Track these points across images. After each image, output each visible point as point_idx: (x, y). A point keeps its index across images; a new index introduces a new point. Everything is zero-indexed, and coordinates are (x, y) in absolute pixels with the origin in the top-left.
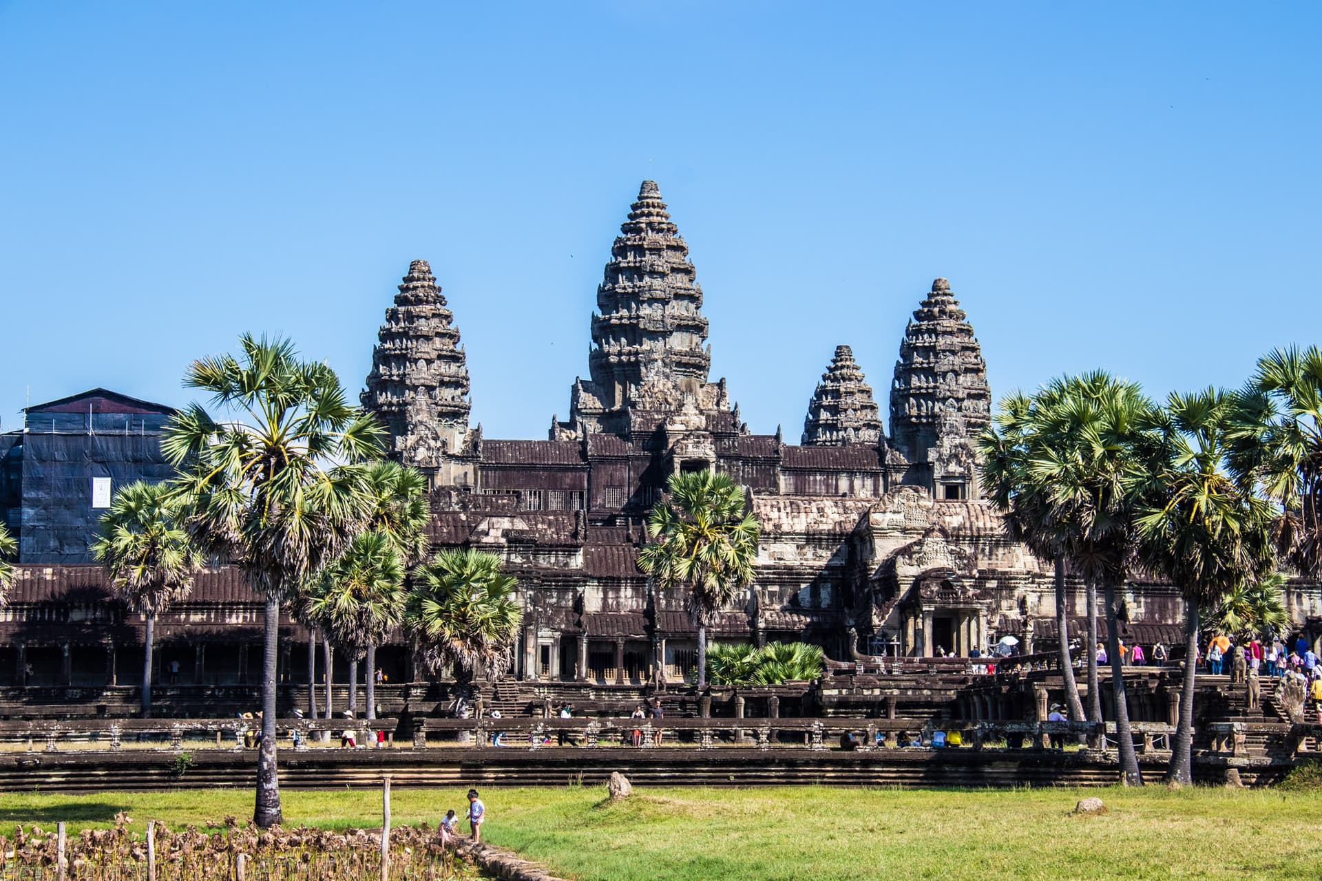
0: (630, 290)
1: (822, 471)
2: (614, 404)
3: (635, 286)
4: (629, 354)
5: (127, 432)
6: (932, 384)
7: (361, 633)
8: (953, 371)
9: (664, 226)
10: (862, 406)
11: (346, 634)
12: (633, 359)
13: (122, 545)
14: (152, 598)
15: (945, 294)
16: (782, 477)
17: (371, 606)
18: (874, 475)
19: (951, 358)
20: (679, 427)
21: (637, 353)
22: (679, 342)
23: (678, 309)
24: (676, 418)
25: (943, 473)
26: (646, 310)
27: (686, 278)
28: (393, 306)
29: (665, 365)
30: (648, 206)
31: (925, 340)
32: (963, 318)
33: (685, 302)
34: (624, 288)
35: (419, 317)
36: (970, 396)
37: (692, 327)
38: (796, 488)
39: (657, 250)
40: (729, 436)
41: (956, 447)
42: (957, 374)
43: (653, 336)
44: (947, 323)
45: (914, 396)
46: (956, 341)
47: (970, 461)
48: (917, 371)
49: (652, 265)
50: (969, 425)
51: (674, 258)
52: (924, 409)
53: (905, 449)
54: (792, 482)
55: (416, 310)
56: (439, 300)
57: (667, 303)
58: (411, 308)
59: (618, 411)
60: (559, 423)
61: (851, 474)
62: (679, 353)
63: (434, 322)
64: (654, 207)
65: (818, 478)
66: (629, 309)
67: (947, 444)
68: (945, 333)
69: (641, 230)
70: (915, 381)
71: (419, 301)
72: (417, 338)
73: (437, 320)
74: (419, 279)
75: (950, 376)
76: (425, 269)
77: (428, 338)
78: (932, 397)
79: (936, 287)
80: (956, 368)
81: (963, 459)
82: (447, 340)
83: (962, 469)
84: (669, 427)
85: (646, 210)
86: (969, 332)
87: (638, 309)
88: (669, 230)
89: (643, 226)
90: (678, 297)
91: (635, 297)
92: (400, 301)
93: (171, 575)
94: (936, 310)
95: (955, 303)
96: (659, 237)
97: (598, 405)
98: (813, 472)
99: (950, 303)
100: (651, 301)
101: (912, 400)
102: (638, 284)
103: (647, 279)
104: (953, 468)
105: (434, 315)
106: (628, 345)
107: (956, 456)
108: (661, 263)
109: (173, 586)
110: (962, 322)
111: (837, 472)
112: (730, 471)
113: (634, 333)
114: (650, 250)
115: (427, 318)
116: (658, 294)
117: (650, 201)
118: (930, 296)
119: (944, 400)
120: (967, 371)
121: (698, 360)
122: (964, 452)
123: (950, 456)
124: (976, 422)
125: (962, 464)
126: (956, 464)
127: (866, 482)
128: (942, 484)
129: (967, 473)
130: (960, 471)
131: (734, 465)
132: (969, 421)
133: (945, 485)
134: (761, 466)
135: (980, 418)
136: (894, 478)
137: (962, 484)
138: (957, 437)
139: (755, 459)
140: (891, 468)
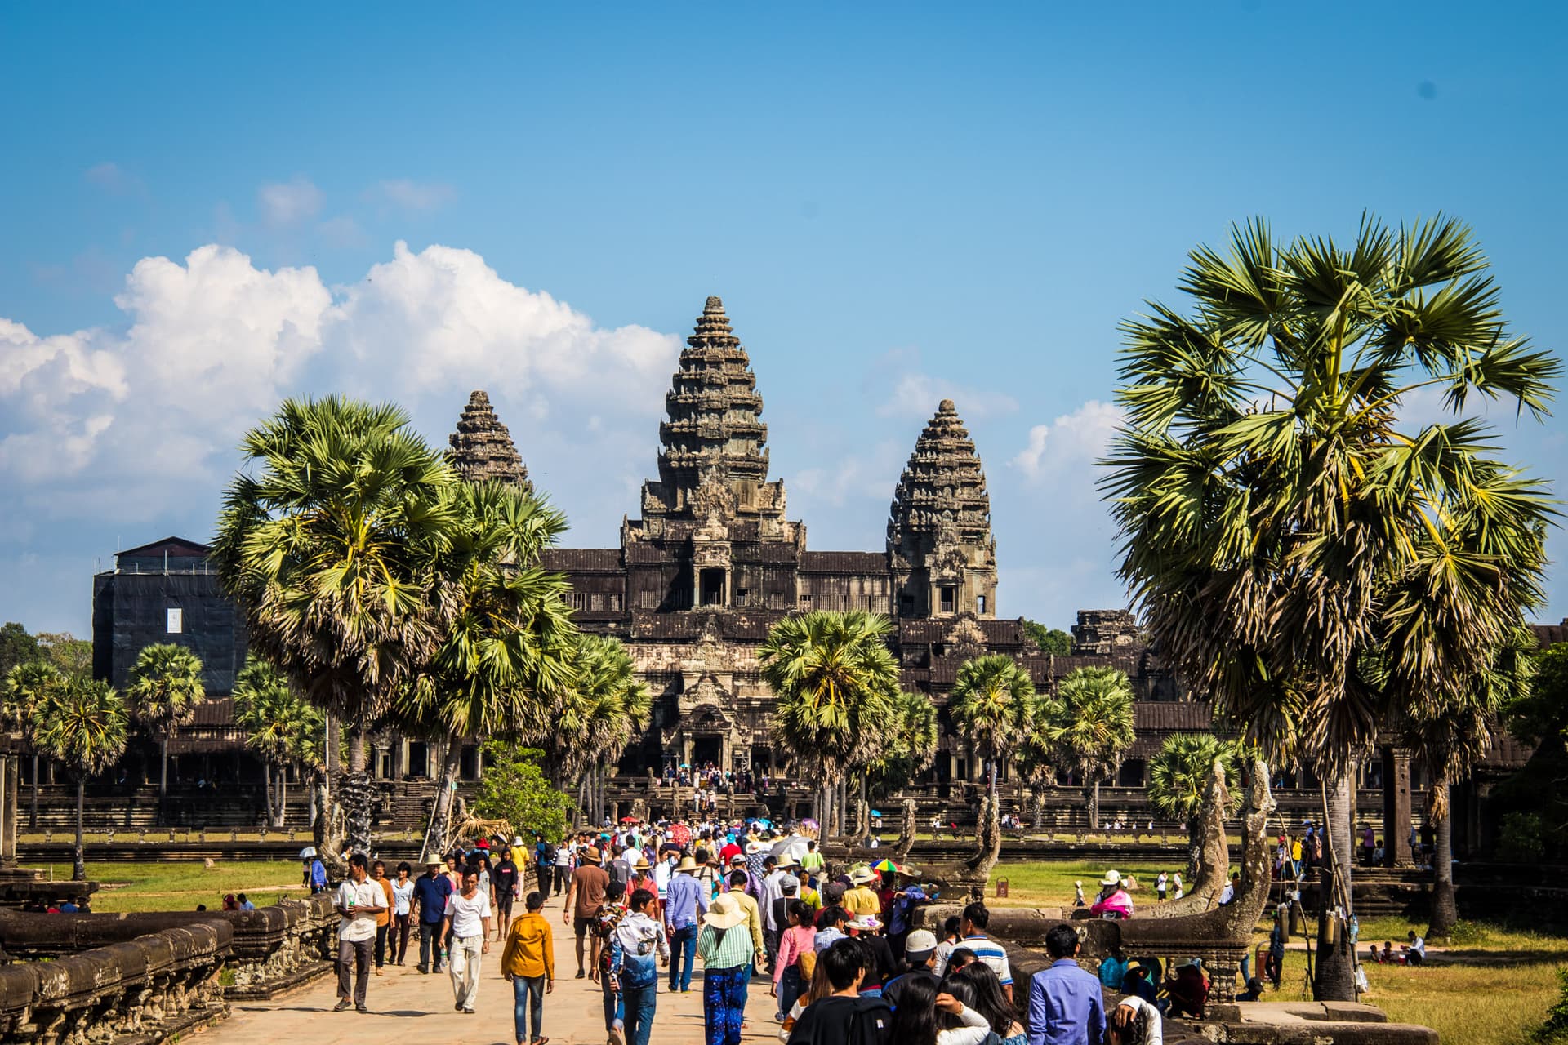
0: (690, 401)
1: (835, 575)
2: (676, 505)
3: (694, 397)
4: (689, 460)
5: (193, 572)
6: (931, 497)
7: (280, 757)
8: (950, 486)
9: (724, 340)
11: (270, 757)
12: (691, 465)
13: (143, 689)
14: (165, 725)
15: (949, 415)
16: (799, 580)
17: (285, 739)
18: (882, 578)
19: (949, 474)
20: (704, 538)
21: (695, 459)
22: (735, 449)
23: (734, 418)
24: (702, 530)
25: (938, 577)
26: (704, 420)
27: (744, 388)
28: (456, 431)
29: (720, 470)
30: (710, 321)
31: (929, 457)
32: (966, 436)
33: (742, 411)
34: (686, 399)
35: (476, 443)
36: (965, 508)
37: (748, 434)
38: (812, 590)
39: (716, 364)
40: (751, 544)
41: (950, 553)
42: (953, 488)
43: (710, 443)
44: (948, 442)
45: (916, 507)
46: (955, 458)
47: (962, 566)
48: (919, 486)
49: (711, 377)
50: (964, 533)
51: (733, 371)
52: (924, 519)
53: (911, 554)
54: (808, 584)
55: (473, 436)
56: (495, 426)
57: (725, 412)
58: (469, 435)
59: (678, 512)
60: (629, 522)
61: (862, 577)
62: (735, 459)
63: (489, 448)
64: (716, 322)
65: (832, 580)
66: (689, 419)
67: (943, 550)
68: (946, 451)
69: (703, 344)
70: (916, 493)
71: (476, 429)
72: (474, 462)
73: (492, 445)
74: (477, 409)
75: (947, 490)
76: (483, 399)
77: (483, 462)
78: (930, 508)
79: (941, 409)
80: (953, 483)
81: (957, 564)
82: (501, 463)
83: (955, 573)
84: (695, 538)
85: (708, 325)
86: (970, 449)
87: (696, 419)
88: (729, 343)
89: (705, 340)
90: (734, 406)
91: (695, 408)
92: (462, 428)
93: (178, 709)
94: (939, 429)
95: (958, 422)
96: (717, 350)
97: (663, 506)
98: (827, 575)
99: (952, 423)
100: (709, 411)
101: (914, 511)
102: (698, 395)
103: (706, 390)
104: (947, 572)
105: (489, 441)
106: (689, 451)
107: (950, 562)
108: (719, 376)
109: (180, 716)
110: (964, 440)
111: (849, 576)
112: (752, 575)
113: (693, 440)
114: (710, 363)
115: (482, 444)
116: (716, 405)
117: (712, 316)
118: (937, 416)
119: (941, 511)
120: (964, 485)
121: (753, 464)
122: (958, 558)
123: (945, 561)
124: (970, 530)
125: (956, 569)
126: (950, 569)
127: (874, 584)
128: (937, 587)
129: (959, 576)
130: (953, 575)
131: (756, 570)
132: (964, 530)
133: (941, 588)
134: (780, 570)
135: (976, 527)
136: (899, 580)
137: (955, 586)
138: (951, 544)
139: (774, 564)
140: (896, 571)
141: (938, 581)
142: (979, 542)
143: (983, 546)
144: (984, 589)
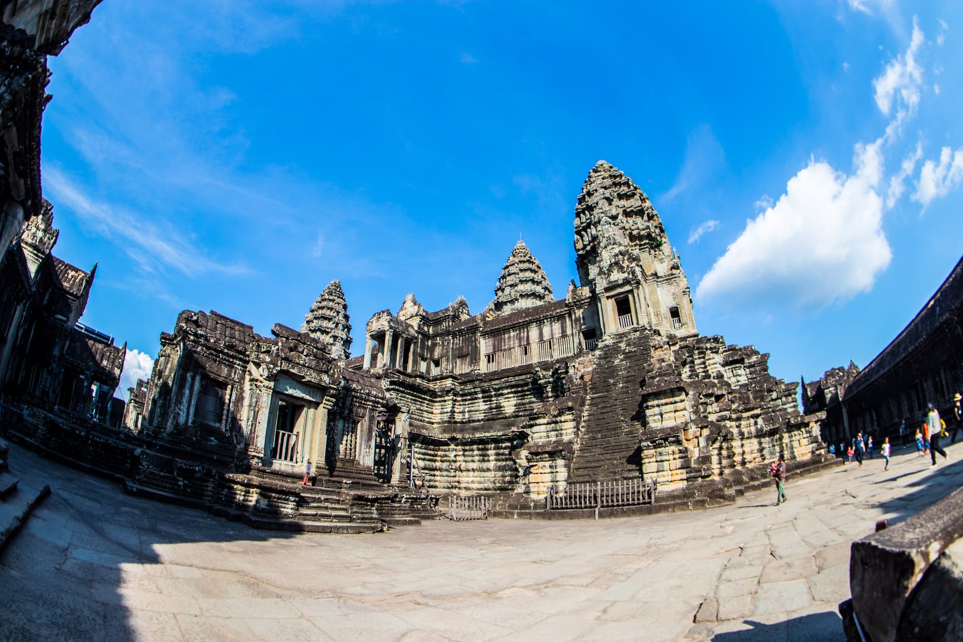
1: (513, 327)
8: (606, 198)
16: (482, 341)
18: (560, 318)
19: (603, 191)
25: (606, 285)
36: (627, 214)
38: (494, 348)
41: (616, 255)
42: (609, 200)
47: (634, 264)
50: (632, 238)
52: (586, 238)
54: (491, 343)
61: (542, 323)
65: (512, 334)
67: (607, 256)
75: (603, 202)
80: (608, 195)
81: (625, 264)
83: (626, 275)
98: (506, 330)
104: (616, 276)
107: (617, 263)
112: (443, 346)
119: (599, 221)
122: (626, 258)
123: (611, 265)
124: (639, 233)
125: (625, 270)
126: (618, 272)
127: (553, 327)
128: (608, 298)
129: (631, 277)
130: (623, 277)
131: (446, 340)
132: (631, 234)
133: (613, 299)
134: (465, 336)
135: (644, 230)
136: (577, 315)
137: (631, 291)
138: (615, 246)
139: (460, 331)
140: (573, 306)
141: (607, 290)
142: (657, 253)
143: (664, 257)
144: (674, 299)
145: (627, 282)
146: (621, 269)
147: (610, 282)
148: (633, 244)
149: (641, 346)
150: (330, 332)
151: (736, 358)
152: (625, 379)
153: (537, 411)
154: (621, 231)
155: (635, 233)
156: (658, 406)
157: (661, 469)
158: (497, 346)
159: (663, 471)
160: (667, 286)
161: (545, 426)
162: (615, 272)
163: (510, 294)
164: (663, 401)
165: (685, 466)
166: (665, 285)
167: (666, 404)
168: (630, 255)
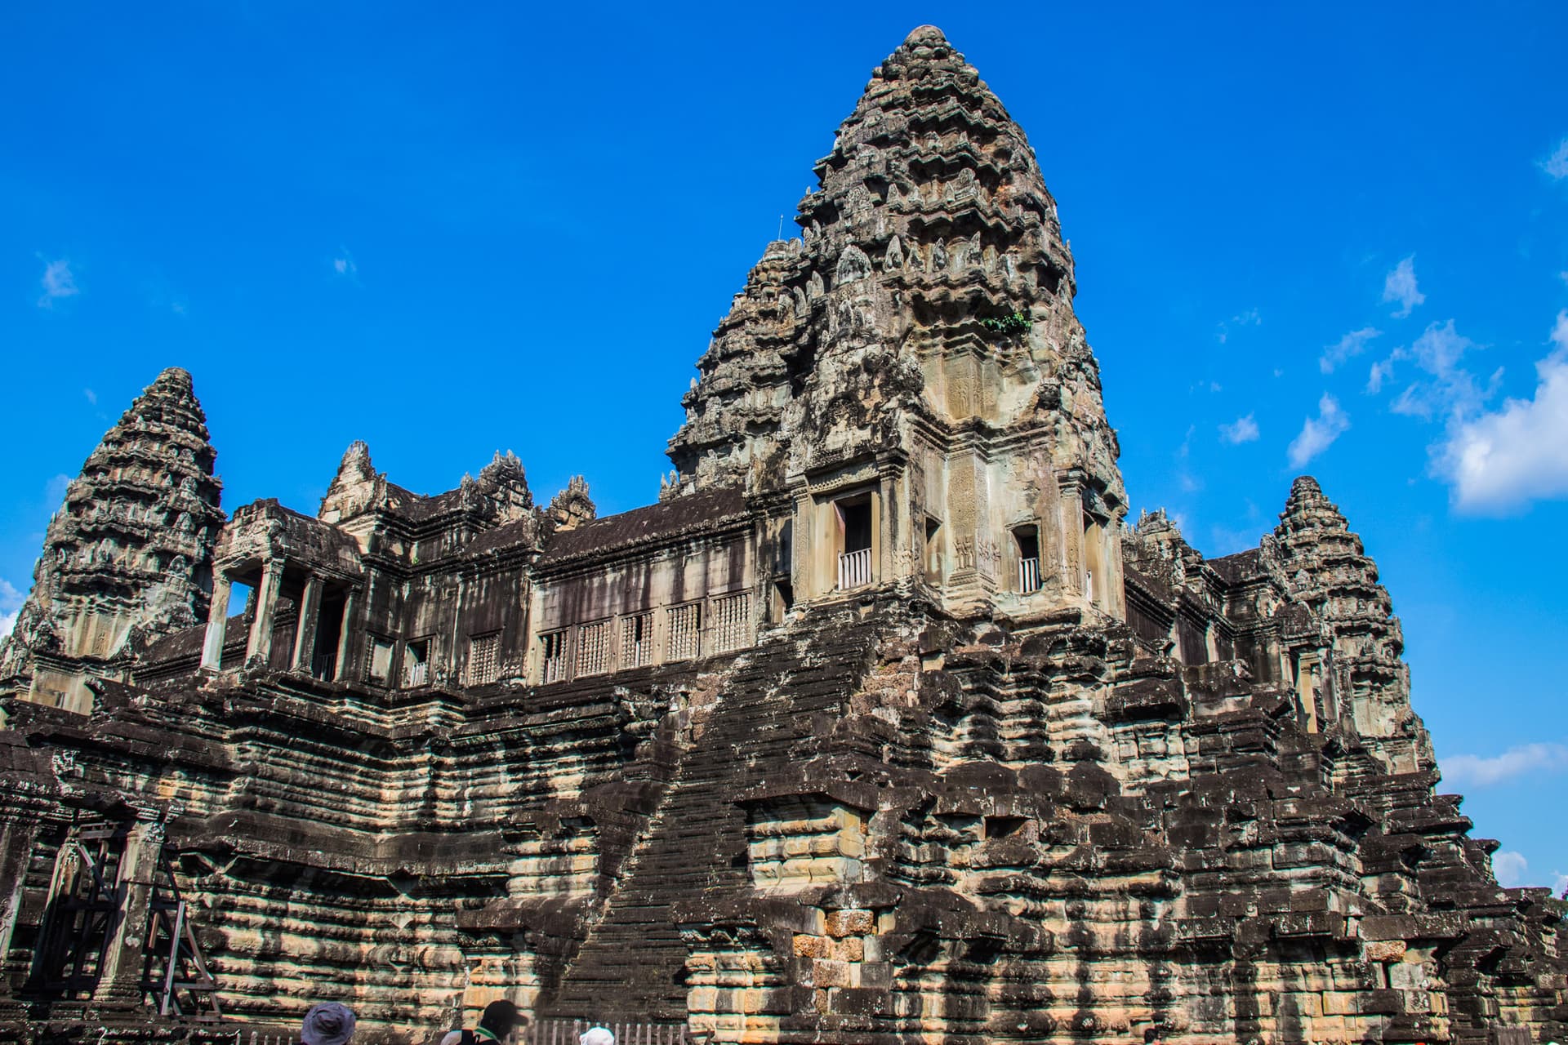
1: (614, 559)
10: (1326, 562)
16: (536, 595)
18: (730, 539)
25: (809, 461)
38: (564, 614)
41: (854, 372)
47: (893, 402)
61: (678, 548)
67: (830, 370)
83: (866, 434)
104: (840, 434)
112: (438, 601)
122: (877, 382)
123: (832, 403)
124: (944, 297)
125: (868, 418)
126: (848, 425)
127: (712, 565)
128: (818, 498)
129: (880, 441)
130: (858, 441)
131: (446, 586)
132: (918, 298)
133: (832, 502)
134: (495, 575)
135: (964, 284)
136: (769, 534)
137: (875, 483)
138: (856, 343)
139: (483, 560)
140: (760, 507)
141: (814, 475)
142: (1012, 351)
143: (1030, 364)
144: (1030, 500)
145: (864, 455)
146: (858, 416)
147: (823, 454)
148: (926, 329)
149: (841, 654)
150: (148, 540)
151: (1144, 702)
152: (767, 746)
153: (517, 821)
154: (888, 292)
155: (931, 295)
156: (776, 835)
157: (725, 1007)
158: (570, 611)
159: (730, 1012)
160: (1016, 460)
161: (538, 859)
162: (842, 423)
163: (718, 422)
164: (787, 825)
165: (777, 1009)
166: (1011, 457)
167: (794, 833)
168: (890, 371)
